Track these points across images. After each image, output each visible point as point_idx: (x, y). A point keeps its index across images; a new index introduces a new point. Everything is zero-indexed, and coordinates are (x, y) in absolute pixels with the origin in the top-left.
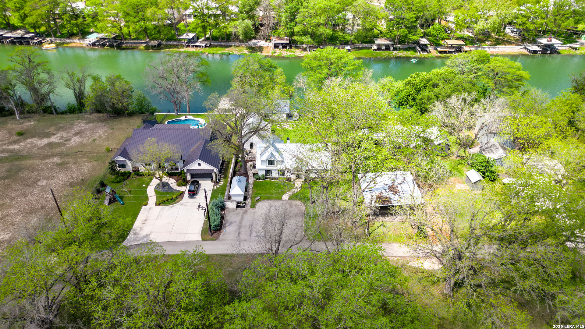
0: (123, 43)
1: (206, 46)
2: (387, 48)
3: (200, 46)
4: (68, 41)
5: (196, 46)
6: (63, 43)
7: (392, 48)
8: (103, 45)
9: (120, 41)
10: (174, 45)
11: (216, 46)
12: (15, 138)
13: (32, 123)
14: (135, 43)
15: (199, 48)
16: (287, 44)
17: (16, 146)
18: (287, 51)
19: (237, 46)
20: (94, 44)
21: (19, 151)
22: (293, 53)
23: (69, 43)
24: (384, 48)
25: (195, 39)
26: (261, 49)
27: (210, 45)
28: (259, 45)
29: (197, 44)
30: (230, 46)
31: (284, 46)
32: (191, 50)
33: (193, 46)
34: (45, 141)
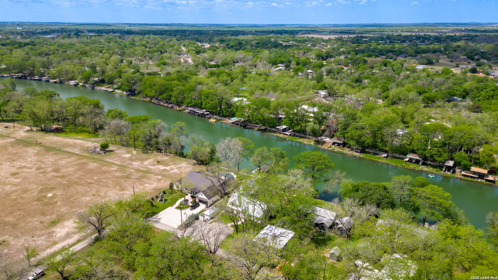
0: (248, 125)
1: (290, 135)
2: (417, 162)
3: (287, 135)
4: (223, 119)
5: (285, 134)
6: (221, 120)
7: (420, 163)
8: (238, 124)
9: (246, 123)
10: (274, 131)
11: (297, 136)
12: (156, 163)
13: (167, 158)
14: (254, 126)
15: (286, 136)
16: (341, 144)
17: (152, 167)
18: (339, 148)
19: (310, 139)
20: (233, 123)
21: (152, 169)
22: (342, 151)
23: (223, 120)
24: (414, 161)
25: (287, 129)
26: (324, 143)
27: (294, 135)
28: (324, 140)
29: (286, 133)
30: (306, 138)
31: (339, 145)
32: (281, 135)
33: (283, 134)
34: (164, 168)
